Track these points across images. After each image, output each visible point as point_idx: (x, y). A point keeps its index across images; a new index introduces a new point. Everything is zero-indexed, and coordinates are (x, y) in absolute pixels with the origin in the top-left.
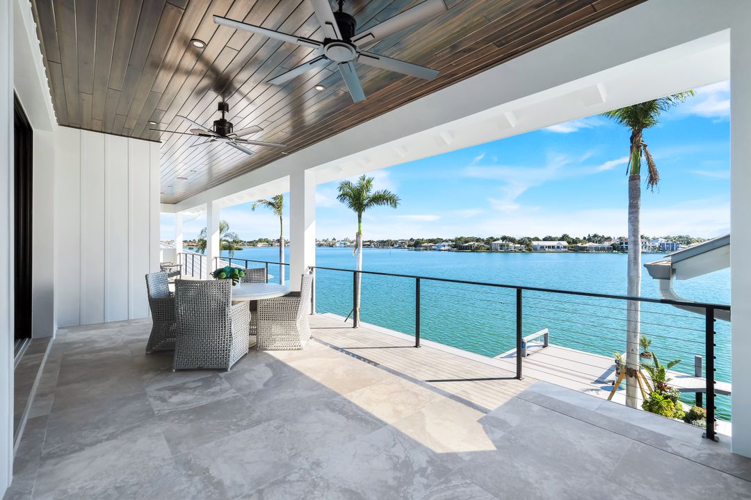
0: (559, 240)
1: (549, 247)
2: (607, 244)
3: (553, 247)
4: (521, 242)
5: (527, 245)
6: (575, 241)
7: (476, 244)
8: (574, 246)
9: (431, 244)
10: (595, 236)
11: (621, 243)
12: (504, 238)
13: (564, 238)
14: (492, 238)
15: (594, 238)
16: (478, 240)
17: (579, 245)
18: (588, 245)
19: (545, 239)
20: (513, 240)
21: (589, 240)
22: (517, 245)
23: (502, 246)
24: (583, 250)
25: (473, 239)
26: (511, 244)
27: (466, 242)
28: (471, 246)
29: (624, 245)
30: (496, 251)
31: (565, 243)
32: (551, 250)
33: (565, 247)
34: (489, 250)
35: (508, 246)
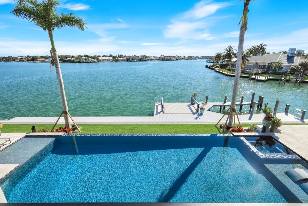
0: (109, 57)
1: (106, 60)
2: (125, 58)
3: (107, 60)
4: (94, 57)
5: (96, 59)
6: (114, 57)
7: (73, 59)
8: (115, 59)
9: (44, 59)
10: (121, 55)
11: (130, 58)
12: (86, 56)
13: (110, 56)
14: (80, 56)
15: (121, 56)
16: (73, 57)
17: (116, 59)
18: (119, 59)
19: (103, 57)
20: (90, 57)
21: (119, 57)
22: (92, 59)
23: (86, 59)
24: (117, 61)
25: (69, 56)
26: (90, 59)
27: (67, 58)
28: (70, 60)
29: (130, 59)
30: (83, 62)
31: (111, 58)
32: (107, 61)
33: (111, 60)
34: (80, 62)
35: (88, 59)
